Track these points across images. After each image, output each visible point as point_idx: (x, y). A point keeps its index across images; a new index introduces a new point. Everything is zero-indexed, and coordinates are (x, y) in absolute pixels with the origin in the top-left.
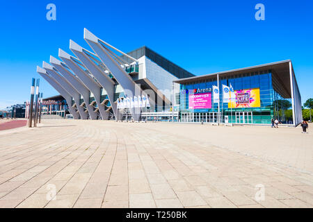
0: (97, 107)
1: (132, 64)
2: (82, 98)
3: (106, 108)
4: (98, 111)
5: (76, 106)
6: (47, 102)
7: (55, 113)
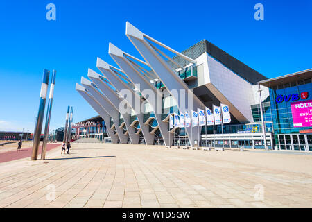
0: (140, 129)
1: (188, 66)
2: (122, 117)
3: (151, 129)
4: (141, 133)
5: (114, 128)
6: (86, 124)
7: (93, 137)
